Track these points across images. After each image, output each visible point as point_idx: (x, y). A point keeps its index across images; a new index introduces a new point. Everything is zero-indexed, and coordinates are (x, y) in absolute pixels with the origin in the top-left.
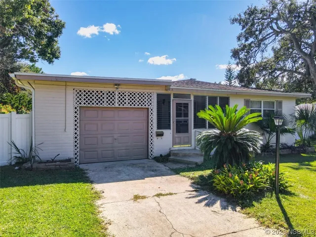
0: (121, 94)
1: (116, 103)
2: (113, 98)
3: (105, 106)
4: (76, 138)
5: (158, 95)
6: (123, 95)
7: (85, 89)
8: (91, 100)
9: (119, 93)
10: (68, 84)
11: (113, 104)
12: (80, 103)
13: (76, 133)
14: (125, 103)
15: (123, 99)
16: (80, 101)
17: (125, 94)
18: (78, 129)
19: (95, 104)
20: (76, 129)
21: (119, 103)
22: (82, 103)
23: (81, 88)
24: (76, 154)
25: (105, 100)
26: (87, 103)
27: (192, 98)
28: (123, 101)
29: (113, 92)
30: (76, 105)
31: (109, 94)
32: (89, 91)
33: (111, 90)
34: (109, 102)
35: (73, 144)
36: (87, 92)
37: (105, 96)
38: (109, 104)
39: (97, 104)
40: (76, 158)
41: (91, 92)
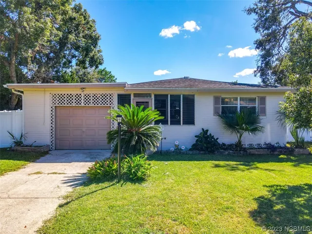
0: (87, 95)
1: (83, 103)
2: (80, 99)
3: (74, 105)
4: (52, 130)
5: (119, 95)
6: (88, 97)
7: (58, 92)
8: (63, 101)
9: (85, 95)
10: (46, 89)
11: (80, 104)
12: (55, 104)
13: (52, 126)
14: (90, 103)
15: (88, 100)
16: (55, 102)
17: (90, 95)
18: (53, 123)
19: (66, 104)
20: (52, 123)
21: (85, 103)
22: (56, 104)
23: (55, 92)
24: (52, 142)
25: (74, 101)
26: (60, 104)
27: (153, 97)
28: (88, 101)
29: (80, 94)
30: (52, 105)
31: (77, 96)
32: (61, 94)
33: (79, 93)
34: (77, 102)
35: (49, 135)
36: (60, 95)
37: (74, 98)
38: (77, 104)
39: (68, 104)
40: (52, 145)
41: (63, 95)
